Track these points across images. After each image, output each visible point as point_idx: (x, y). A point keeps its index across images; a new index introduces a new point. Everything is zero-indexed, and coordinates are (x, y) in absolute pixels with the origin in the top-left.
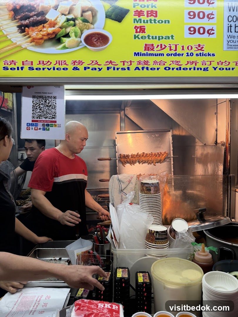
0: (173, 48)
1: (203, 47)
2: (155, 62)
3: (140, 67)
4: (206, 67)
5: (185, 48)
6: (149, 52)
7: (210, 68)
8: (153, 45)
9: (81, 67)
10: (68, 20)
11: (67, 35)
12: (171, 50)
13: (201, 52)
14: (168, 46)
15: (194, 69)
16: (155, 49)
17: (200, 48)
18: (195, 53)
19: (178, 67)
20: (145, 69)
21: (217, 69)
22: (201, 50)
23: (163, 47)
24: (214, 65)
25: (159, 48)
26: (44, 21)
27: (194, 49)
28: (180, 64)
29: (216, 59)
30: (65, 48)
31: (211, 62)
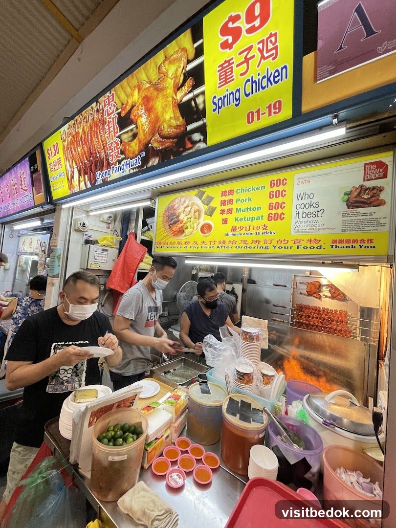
0: (248, 228)
1: (267, 227)
2: (230, 242)
3: (220, 245)
4: (267, 245)
5: (255, 228)
6: (234, 233)
7: (271, 247)
8: (236, 227)
9: (188, 246)
10: (188, 218)
11: (187, 228)
12: (246, 230)
13: (265, 231)
14: (245, 227)
15: (258, 248)
16: (237, 230)
17: (264, 228)
18: (261, 232)
19: (246, 245)
20: (223, 248)
21: (277, 248)
22: (265, 229)
23: (242, 228)
24: (274, 243)
25: (239, 229)
26: (178, 221)
27: (261, 228)
28: (247, 243)
29: (276, 238)
30: (186, 236)
31: (271, 240)
